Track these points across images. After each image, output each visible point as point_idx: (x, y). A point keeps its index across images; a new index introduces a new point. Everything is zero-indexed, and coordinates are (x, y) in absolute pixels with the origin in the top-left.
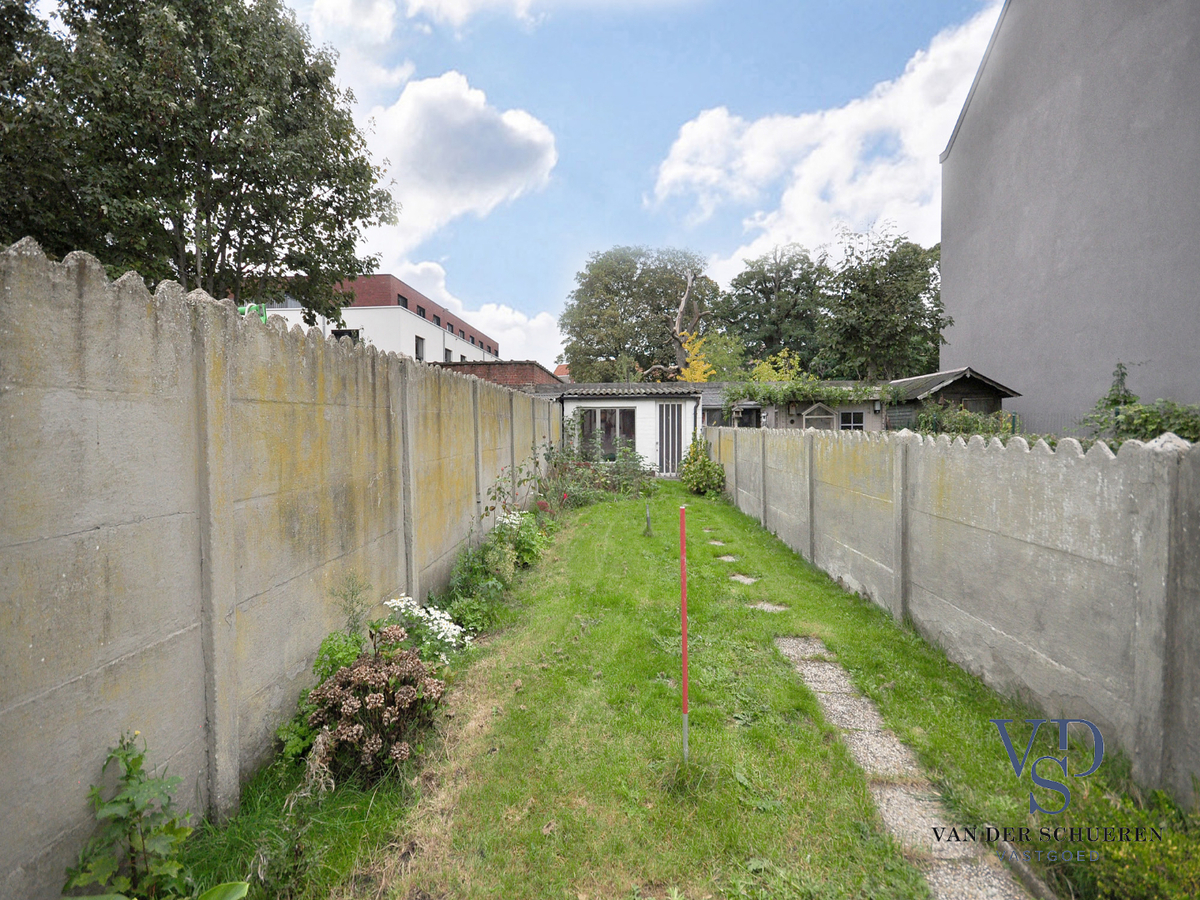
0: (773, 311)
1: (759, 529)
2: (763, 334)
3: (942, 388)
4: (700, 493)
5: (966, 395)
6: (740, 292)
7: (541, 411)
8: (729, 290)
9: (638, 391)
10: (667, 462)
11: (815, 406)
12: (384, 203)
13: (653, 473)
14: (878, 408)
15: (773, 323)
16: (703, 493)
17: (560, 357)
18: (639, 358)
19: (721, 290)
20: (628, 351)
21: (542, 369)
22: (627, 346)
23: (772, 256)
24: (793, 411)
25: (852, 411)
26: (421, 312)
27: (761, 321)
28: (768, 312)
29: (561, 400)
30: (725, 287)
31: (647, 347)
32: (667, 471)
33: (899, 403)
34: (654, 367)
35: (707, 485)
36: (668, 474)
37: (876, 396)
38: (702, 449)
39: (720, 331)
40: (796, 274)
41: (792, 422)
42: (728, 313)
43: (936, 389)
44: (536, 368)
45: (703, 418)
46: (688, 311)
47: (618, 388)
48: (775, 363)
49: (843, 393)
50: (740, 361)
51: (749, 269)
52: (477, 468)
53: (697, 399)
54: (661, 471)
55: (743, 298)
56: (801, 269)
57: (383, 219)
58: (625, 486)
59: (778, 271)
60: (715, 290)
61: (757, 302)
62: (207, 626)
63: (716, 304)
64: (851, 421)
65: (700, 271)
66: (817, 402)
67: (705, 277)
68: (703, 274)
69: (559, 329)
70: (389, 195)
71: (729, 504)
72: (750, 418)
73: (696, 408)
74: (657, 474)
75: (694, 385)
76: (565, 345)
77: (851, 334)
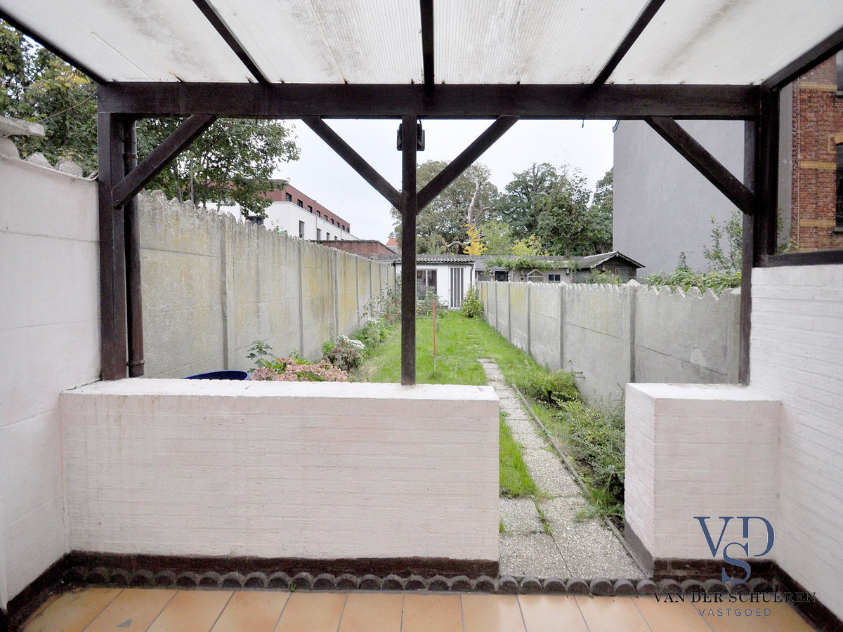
0: (532, 207)
1: (495, 331)
2: (526, 222)
3: (604, 262)
4: (470, 316)
5: (617, 266)
6: (511, 194)
7: (383, 271)
8: (505, 192)
9: (439, 260)
10: (455, 301)
11: (534, 270)
12: (291, 149)
13: (447, 307)
14: (568, 272)
15: (532, 216)
16: (472, 317)
17: (392, 234)
18: (444, 235)
19: (499, 192)
20: (437, 231)
21: (382, 245)
22: (437, 227)
23: (531, 171)
24: (522, 273)
25: (555, 273)
26: (300, 203)
27: (524, 214)
28: (529, 208)
29: (394, 265)
30: (502, 190)
31: (450, 228)
32: (455, 306)
33: (578, 270)
34: (454, 242)
35: (474, 312)
36: (456, 308)
37: (566, 266)
38: (474, 295)
39: (498, 219)
40: (547, 184)
41: (522, 279)
42: (504, 208)
43: (600, 262)
44: (379, 245)
45: (476, 276)
46: (477, 205)
47: (427, 258)
48: (527, 243)
49: (547, 264)
50: (510, 239)
51: (516, 179)
52: (357, 297)
53: (472, 265)
54: (452, 306)
55: (513, 198)
56: (551, 180)
57: (290, 157)
58: (430, 313)
59: (535, 182)
60: (495, 191)
61: (522, 201)
62: (301, 329)
63: (495, 201)
64: (555, 278)
65: (485, 179)
66: (534, 268)
67: (489, 183)
68: (488, 181)
69: (391, 215)
70: (294, 144)
71: (484, 321)
72: (501, 276)
73: (471, 270)
74: (449, 307)
75: (473, 256)
76: (395, 226)
77: (555, 231)
